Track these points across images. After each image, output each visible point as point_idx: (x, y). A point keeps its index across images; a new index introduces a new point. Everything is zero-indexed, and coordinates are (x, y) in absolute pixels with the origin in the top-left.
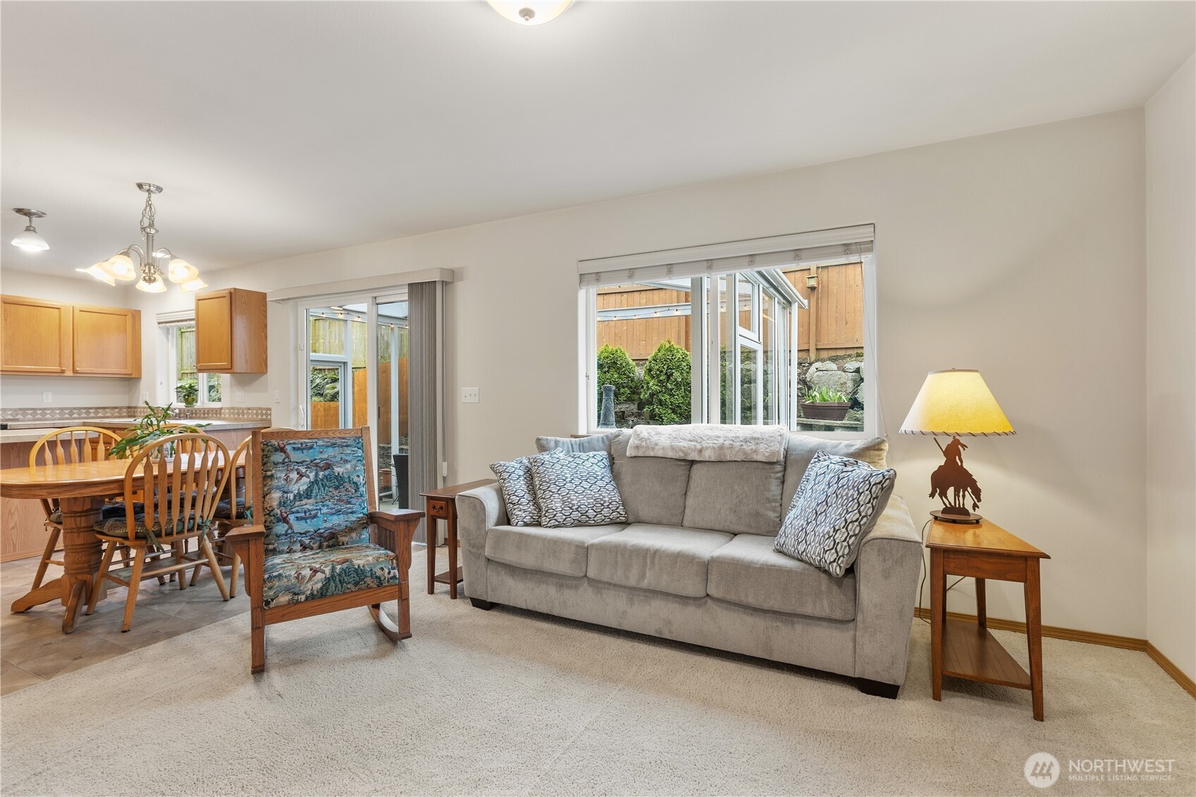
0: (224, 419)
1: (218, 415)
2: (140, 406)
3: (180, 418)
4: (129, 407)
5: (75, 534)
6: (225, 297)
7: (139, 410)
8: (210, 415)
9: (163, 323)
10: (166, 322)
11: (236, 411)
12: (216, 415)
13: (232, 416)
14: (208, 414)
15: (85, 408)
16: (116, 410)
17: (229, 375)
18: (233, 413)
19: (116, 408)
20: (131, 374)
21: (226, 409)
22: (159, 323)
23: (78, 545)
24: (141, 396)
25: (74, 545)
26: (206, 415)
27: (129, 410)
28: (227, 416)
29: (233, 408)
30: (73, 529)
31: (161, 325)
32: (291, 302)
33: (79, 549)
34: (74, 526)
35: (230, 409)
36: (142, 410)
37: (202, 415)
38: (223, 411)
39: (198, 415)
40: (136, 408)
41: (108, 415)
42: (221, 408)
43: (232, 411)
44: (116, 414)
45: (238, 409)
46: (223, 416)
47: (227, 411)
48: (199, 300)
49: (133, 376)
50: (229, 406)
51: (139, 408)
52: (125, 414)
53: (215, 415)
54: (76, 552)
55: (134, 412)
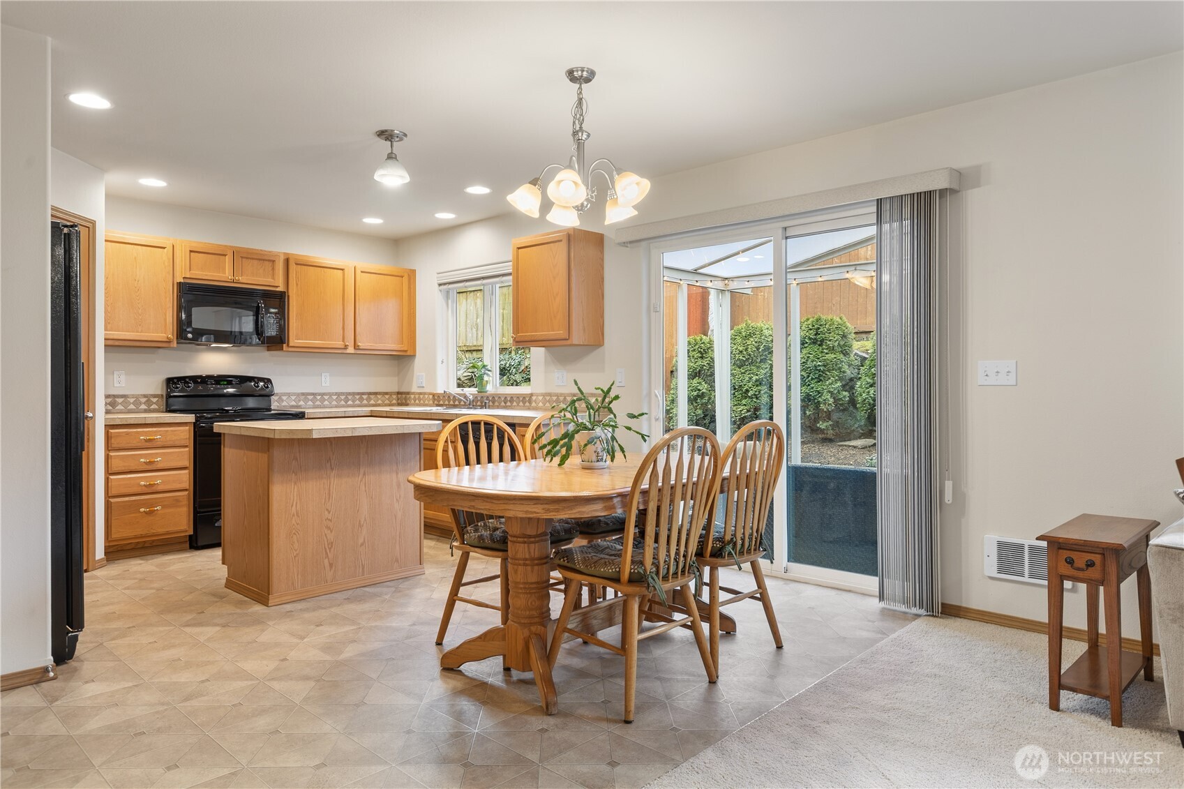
0: (535, 409)
1: (527, 404)
2: (413, 391)
3: (475, 407)
4: (398, 393)
5: (529, 568)
6: (561, 241)
7: (412, 396)
8: (515, 404)
9: (445, 284)
10: (450, 283)
11: (555, 398)
12: (524, 403)
13: (548, 404)
14: (511, 401)
15: (358, 394)
16: (387, 397)
17: (543, 349)
18: (549, 401)
19: (387, 393)
20: (406, 351)
21: (537, 395)
22: (440, 285)
23: (532, 583)
24: (415, 379)
25: (527, 583)
26: (509, 404)
27: (399, 396)
28: (541, 404)
29: (550, 395)
30: (526, 560)
31: (442, 287)
32: (644, 244)
33: (533, 588)
34: (527, 556)
35: (544, 395)
36: (417, 396)
37: (503, 404)
38: (534, 398)
39: (496, 404)
40: (408, 393)
41: (380, 402)
42: (532, 395)
43: (548, 398)
44: (387, 402)
45: (557, 395)
46: (534, 404)
47: (541, 398)
48: (519, 248)
49: (408, 353)
50: (543, 391)
51: (413, 393)
52: (394, 402)
53: (521, 404)
54: (530, 593)
55: (406, 399)
